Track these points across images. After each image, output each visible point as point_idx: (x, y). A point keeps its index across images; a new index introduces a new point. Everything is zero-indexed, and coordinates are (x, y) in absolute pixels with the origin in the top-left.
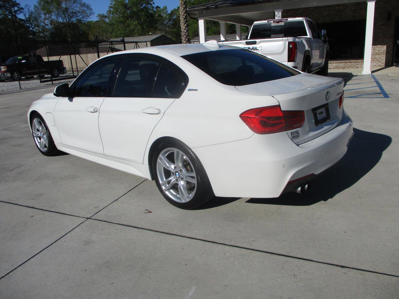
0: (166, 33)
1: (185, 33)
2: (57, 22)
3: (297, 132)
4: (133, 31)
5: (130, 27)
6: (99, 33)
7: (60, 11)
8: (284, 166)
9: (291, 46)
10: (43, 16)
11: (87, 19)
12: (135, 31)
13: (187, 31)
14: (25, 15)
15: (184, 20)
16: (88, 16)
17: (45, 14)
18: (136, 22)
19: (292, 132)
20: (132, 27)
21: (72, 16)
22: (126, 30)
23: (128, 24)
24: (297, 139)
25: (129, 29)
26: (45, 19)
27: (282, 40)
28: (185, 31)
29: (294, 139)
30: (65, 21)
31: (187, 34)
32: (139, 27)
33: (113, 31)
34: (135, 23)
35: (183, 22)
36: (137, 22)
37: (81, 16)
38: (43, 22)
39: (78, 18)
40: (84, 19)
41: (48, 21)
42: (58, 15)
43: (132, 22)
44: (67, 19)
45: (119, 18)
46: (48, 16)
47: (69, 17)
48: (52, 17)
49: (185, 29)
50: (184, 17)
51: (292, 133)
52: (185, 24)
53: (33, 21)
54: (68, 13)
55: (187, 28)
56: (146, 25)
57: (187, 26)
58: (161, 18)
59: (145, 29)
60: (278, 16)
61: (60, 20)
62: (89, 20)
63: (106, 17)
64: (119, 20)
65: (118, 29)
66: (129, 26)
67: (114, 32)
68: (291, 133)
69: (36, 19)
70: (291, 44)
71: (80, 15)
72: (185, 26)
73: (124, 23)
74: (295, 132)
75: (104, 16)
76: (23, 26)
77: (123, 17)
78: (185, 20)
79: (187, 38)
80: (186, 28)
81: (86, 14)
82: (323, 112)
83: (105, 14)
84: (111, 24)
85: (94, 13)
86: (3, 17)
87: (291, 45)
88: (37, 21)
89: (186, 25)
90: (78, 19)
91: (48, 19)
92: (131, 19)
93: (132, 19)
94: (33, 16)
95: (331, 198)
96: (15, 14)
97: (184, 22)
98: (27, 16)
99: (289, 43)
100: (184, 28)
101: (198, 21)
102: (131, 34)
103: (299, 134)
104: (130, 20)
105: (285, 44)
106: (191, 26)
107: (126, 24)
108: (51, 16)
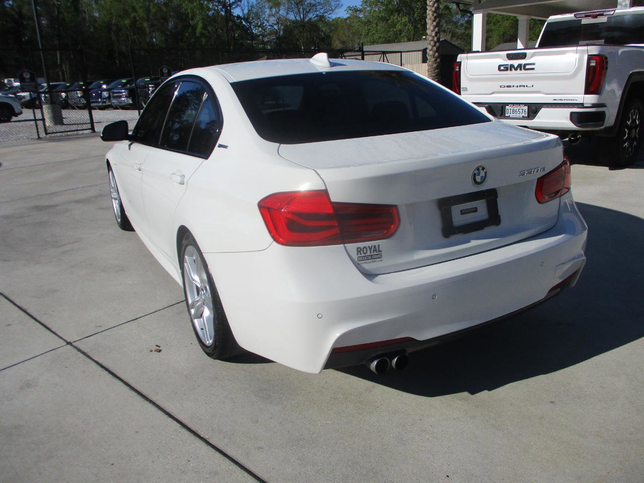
0: (453, 37)
1: (433, 37)
2: (287, 20)
3: (376, 249)
4: (401, 34)
5: (395, 28)
6: (349, 36)
7: (291, 3)
8: (320, 316)
9: (593, 64)
10: (268, 11)
11: (330, 14)
12: (403, 34)
13: (436, 34)
14: (243, 10)
15: (433, 15)
16: (333, 10)
17: (271, 8)
18: (405, 19)
19: (360, 248)
20: (399, 27)
21: (310, 10)
22: (389, 32)
23: (393, 22)
24: (375, 261)
25: (393, 31)
26: (270, 16)
27: (577, 52)
28: (433, 34)
29: (365, 263)
30: (298, 18)
31: (435, 39)
32: (410, 26)
33: (368, 34)
34: (403, 21)
35: (430, 19)
36: (407, 19)
37: (322, 11)
38: (266, 20)
39: (318, 13)
40: (326, 14)
41: (275, 19)
42: (288, 10)
43: (399, 19)
44: (302, 16)
45: (380, 13)
46: (274, 10)
47: (305, 12)
48: (281, 13)
49: (434, 31)
50: (433, 9)
51: (359, 250)
52: (433, 21)
53: (253, 18)
54: (304, 7)
55: (437, 29)
56: (421, 24)
57: (438, 25)
58: (448, 13)
59: (420, 30)
60: (624, 4)
61: (292, 17)
62: (333, 16)
63: (361, 11)
64: (379, 17)
65: (377, 31)
66: (394, 26)
67: (370, 35)
68: (358, 248)
69: (258, 16)
70: (593, 59)
71: (322, 9)
72: (433, 26)
73: (388, 20)
74: (370, 249)
75: (356, 10)
76: (240, 27)
77: (386, 10)
78: (435, 15)
79: (435, 46)
80: (435, 28)
81: (330, 6)
82: (476, 208)
83: (358, 6)
84: (368, 22)
85: (342, 5)
86: (213, 13)
87: (594, 61)
88: (259, 18)
89: (435, 23)
90: (317, 16)
91: (273, 16)
92: (398, 14)
93: (400, 15)
94: (254, 12)
95: (490, 390)
96: (230, 8)
97: (433, 18)
98: (246, 12)
99: (590, 58)
100: (432, 28)
101: (473, 15)
102: (395, 38)
103: (382, 253)
104: (396, 14)
105: (581, 60)
106: (499, 24)
107: (389, 21)
108: (279, 10)
